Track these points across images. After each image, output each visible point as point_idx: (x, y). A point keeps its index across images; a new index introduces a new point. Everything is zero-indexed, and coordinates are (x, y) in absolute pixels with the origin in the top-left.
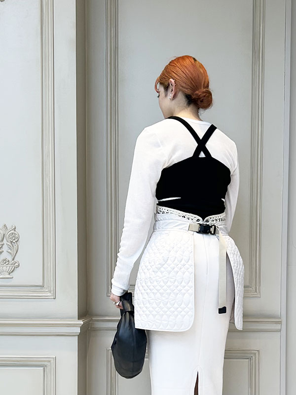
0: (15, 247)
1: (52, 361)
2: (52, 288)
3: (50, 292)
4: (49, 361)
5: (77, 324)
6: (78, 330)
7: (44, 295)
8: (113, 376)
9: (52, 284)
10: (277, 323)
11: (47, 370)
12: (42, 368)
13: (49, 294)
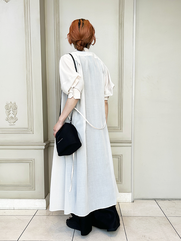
0: (16, 112)
1: (33, 161)
2: (32, 129)
4: (32, 160)
5: (43, 145)
7: (29, 132)
9: (32, 127)
10: (130, 143)
12: (29, 163)
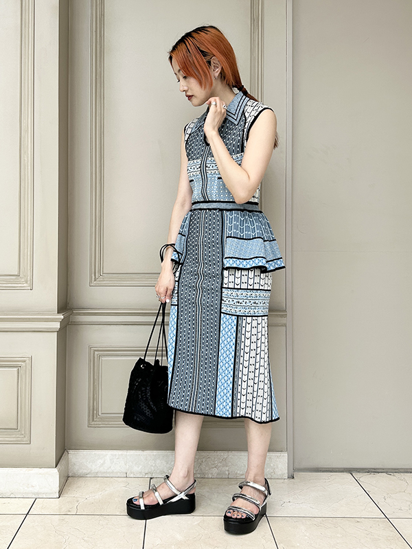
1: (27, 361)
2: (29, 278)
3: (27, 282)
4: (25, 361)
5: (56, 319)
6: (57, 325)
7: (20, 285)
8: (96, 377)
9: (29, 273)
10: (282, 316)
11: (22, 372)
12: (16, 369)
13: (25, 285)
